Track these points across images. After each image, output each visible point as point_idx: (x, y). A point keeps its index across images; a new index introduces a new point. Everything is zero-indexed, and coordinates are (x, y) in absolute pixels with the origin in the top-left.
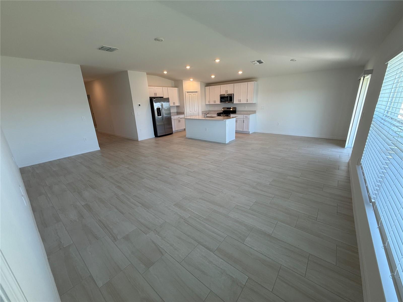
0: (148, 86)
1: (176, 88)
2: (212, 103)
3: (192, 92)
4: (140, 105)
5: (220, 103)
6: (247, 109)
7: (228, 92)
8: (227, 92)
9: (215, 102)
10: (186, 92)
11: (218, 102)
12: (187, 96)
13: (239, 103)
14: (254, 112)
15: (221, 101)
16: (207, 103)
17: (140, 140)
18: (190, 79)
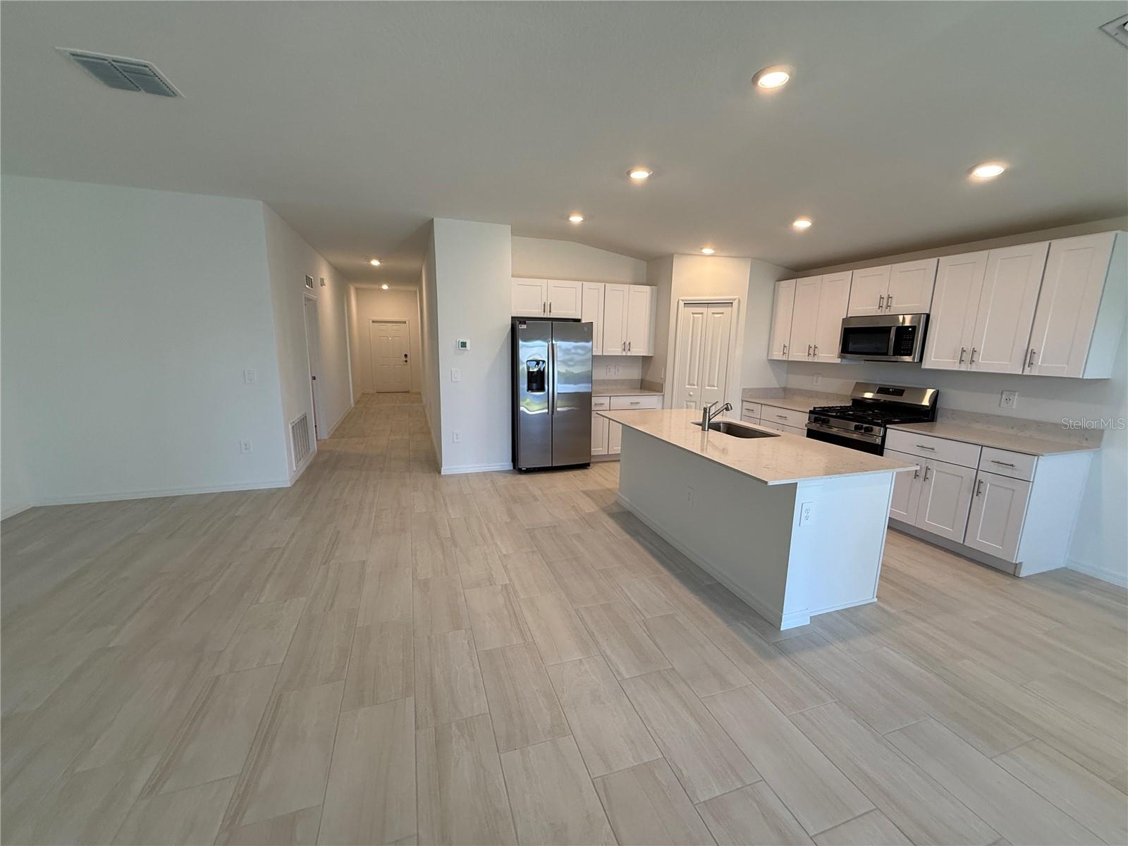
0: (512, 276)
1: (649, 287)
2: (798, 355)
3: (708, 304)
4: (464, 345)
5: (838, 361)
6: (1017, 406)
7: (894, 305)
8: (888, 306)
9: (812, 350)
10: (682, 304)
11: (829, 351)
12: (683, 320)
13: (963, 368)
14: (1088, 438)
15: (845, 350)
16: (777, 355)
17: (448, 473)
18: (702, 249)
